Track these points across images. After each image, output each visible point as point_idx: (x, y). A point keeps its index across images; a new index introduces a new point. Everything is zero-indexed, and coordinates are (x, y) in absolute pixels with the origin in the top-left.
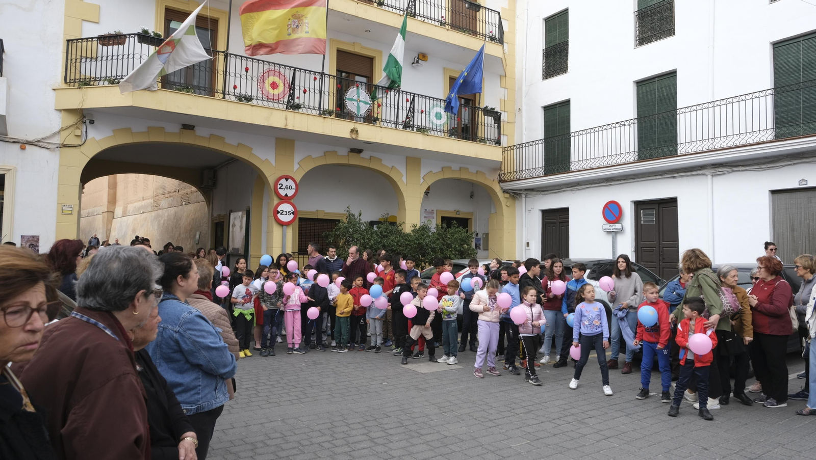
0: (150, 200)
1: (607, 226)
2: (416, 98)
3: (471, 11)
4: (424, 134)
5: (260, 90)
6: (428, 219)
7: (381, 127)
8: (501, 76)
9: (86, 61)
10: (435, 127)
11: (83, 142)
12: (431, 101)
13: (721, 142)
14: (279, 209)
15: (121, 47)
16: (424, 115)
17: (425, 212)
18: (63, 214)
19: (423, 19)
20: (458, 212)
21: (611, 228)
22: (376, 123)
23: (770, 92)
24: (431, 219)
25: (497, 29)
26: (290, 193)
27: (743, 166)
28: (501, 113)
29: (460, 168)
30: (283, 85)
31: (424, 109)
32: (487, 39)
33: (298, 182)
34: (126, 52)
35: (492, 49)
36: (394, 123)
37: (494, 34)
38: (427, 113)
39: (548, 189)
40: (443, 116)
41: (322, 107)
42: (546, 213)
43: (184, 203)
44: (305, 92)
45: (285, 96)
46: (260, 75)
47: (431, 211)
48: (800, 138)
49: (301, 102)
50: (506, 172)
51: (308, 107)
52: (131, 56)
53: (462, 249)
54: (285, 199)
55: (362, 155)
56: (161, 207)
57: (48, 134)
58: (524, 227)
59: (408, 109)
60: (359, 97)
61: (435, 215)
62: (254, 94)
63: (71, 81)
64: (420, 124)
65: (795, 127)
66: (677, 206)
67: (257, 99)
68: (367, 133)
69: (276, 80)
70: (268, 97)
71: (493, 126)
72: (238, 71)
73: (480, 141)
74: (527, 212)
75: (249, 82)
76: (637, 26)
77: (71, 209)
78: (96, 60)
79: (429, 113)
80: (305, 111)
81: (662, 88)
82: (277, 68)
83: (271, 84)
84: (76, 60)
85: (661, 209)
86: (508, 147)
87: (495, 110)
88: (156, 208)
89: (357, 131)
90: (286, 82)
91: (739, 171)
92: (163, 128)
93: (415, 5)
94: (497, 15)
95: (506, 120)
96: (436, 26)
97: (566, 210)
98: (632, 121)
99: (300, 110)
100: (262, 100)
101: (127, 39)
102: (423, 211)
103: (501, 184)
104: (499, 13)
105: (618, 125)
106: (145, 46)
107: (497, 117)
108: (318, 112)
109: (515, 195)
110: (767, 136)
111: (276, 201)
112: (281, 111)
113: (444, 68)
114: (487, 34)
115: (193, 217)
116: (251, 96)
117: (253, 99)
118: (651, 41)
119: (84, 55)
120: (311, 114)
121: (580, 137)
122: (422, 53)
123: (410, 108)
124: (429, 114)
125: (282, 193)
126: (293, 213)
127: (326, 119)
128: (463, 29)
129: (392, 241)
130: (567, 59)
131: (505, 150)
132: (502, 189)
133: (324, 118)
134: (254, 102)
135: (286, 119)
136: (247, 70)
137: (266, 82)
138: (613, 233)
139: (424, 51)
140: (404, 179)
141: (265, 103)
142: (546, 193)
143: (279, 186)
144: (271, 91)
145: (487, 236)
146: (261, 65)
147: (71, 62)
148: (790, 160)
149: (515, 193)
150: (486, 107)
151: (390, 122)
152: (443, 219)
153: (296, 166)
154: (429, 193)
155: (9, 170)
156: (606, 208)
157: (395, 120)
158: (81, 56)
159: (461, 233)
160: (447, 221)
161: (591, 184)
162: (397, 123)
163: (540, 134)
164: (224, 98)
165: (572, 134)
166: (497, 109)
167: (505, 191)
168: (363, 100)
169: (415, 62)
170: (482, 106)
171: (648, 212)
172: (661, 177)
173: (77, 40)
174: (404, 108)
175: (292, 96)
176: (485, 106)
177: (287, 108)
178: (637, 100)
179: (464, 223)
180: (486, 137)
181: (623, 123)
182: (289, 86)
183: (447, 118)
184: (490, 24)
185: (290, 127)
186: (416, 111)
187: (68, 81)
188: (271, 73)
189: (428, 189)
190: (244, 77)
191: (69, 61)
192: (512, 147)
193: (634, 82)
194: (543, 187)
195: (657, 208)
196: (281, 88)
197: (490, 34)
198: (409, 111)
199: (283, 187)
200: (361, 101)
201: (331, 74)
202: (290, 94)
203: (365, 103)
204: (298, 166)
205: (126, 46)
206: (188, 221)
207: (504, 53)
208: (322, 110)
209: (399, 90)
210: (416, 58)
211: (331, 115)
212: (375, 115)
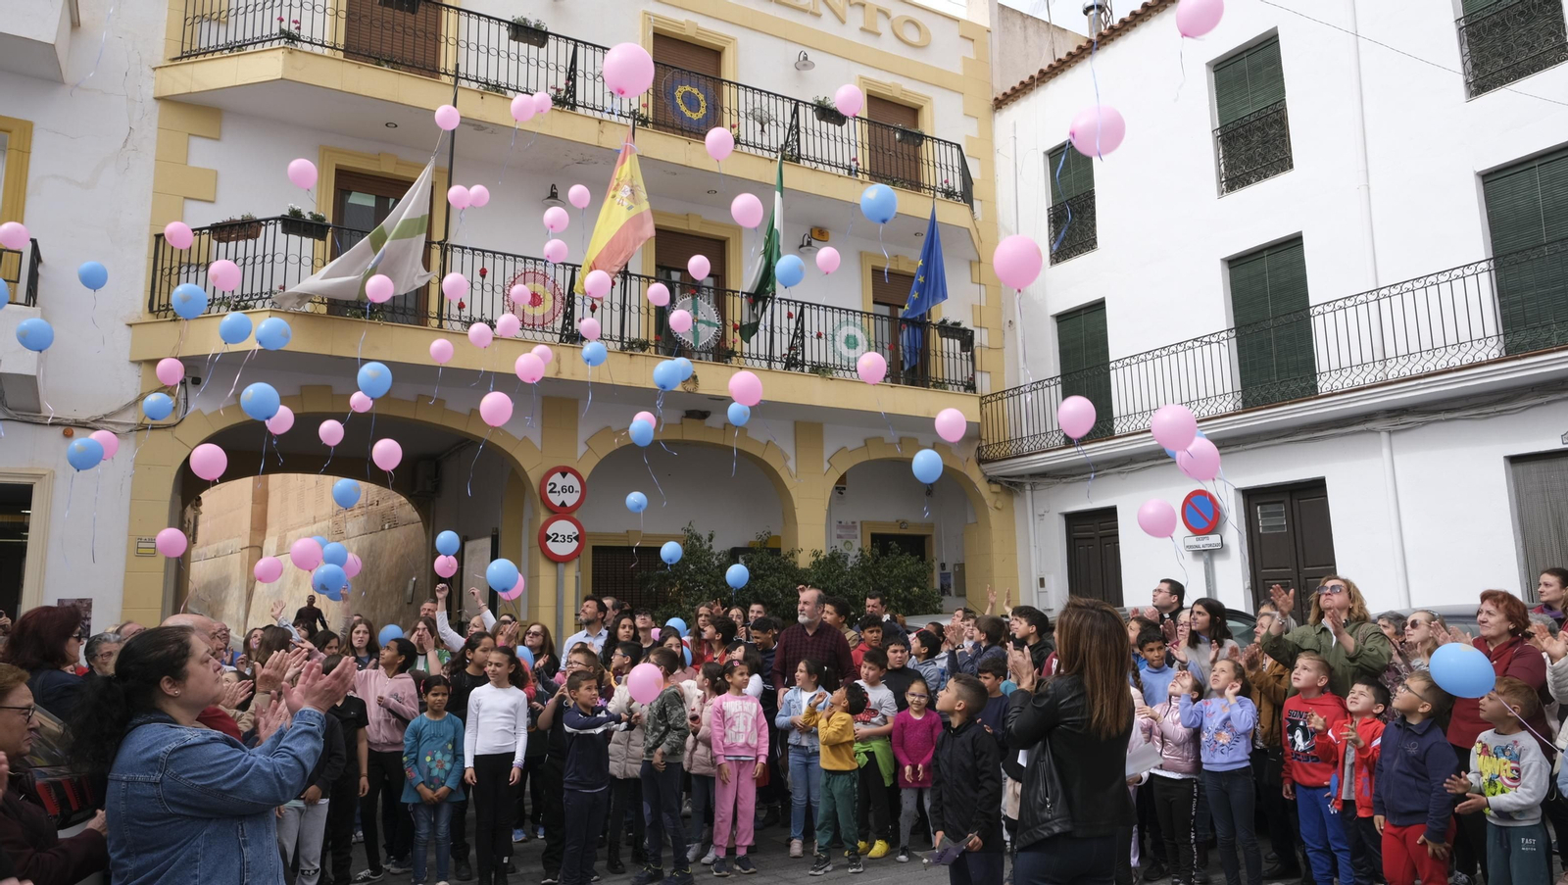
0: (326, 522)
1: (1193, 541)
2: (807, 311)
3: (905, 146)
4: (824, 377)
5: (508, 308)
6: (844, 540)
7: (741, 368)
8: (971, 262)
9: (188, 272)
10: (845, 363)
11: (179, 420)
12: (837, 315)
13: (1398, 367)
14: (550, 532)
15: (251, 242)
16: (823, 341)
17: (838, 527)
18: (139, 555)
19: (814, 165)
20: (903, 524)
21: (1201, 543)
22: (731, 360)
23: (1484, 265)
24: (851, 540)
25: (957, 176)
26: (571, 499)
27: (1447, 411)
28: (973, 332)
29: (900, 438)
30: (552, 298)
31: (822, 330)
32: (938, 195)
33: (585, 479)
34: (260, 252)
35: (951, 214)
36: (766, 359)
37: (951, 184)
38: (830, 337)
39: (1073, 473)
40: (860, 342)
41: (626, 335)
42: (1073, 520)
43: (387, 526)
44: (593, 308)
45: (557, 318)
46: (508, 283)
47: (850, 524)
48: (1553, 352)
50: (991, 442)
52: (268, 258)
53: (909, 596)
54: (562, 512)
55: (708, 422)
56: (345, 535)
57: (115, 407)
58: (1032, 549)
59: (792, 332)
60: (696, 313)
61: (858, 532)
62: (497, 317)
63: (161, 308)
64: (816, 359)
65: (1540, 330)
66: (1326, 496)
68: (714, 380)
69: (539, 289)
70: (523, 320)
71: (958, 356)
73: (934, 386)
74: (1037, 518)
75: (488, 296)
76: (1221, 156)
77: (153, 544)
78: (207, 269)
79: (833, 336)
81: (1278, 269)
82: (540, 268)
84: (171, 269)
85: (1295, 502)
86: (993, 395)
87: (962, 326)
88: (338, 537)
89: (696, 378)
90: (557, 292)
91: (1442, 421)
92: (329, 387)
93: (798, 141)
94: (955, 150)
95: (985, 342)
96: (840, 176)
97: (1111, 513)
98: (1224, 335)
99: (585, 343)
101: (263, 228)
102: (835, 523)
103: (983, 467)
104: (959, 147)
105: (1197, 344)
106: (294, 239)
107: (966, 338)
108: (619, 345)
109: (1012, 486)
110: (1486, 350)
111: (544, 516)
112: (550, 347)
113: (861, 253)
114: (939, 186)
115: (402, 551)
116: (492, 321)
118: (1249, 183)
119: (185, 260)
121: (1127, 369)
122: (816, 227)
123: (797, 328)
124: (834, 339)
125: (556, 499)
126: (576, 538)
127: (634, 358)
128: (891, 179)
129: (773, 585)
130: (1094, 225)
131: (984, 400)
132: (985, 475)
133: (631, 355)
135: (558, 361)
136: (483, 273)
138: (1206, 555)
139: (820, 223)
140: (791, 464)
141: (519, 333)
142: (1070, 480)
143: (549, 488)
144: (529, 310)
145: (961, 567)
146: (510, 264)
147: (162, 275)
148: (1540, 396)
149: (1011, 483)
150: (944, 321)
151: (758, 358)
152: (875, 537)
153: (582, 449)
154: (844, 489)
155: (40, 477)
156: (1188, 506)
157: (768, 354)
158: (180, 262)
159: (908, 563)
160: (881, 542)
161: (1157, 459)
163: (1052, 369)
164: (440, 326)
165: (1112, 365)
166: (967, 324)
167: (991, 480)
168: (705, 318)
169: (805, 244)
170: (936, 319)
171: (1270, 509)
172: (1289, 439)
174: (785, 331)
175: (569, 317)
176: (941, 319)
177: (561, 341)
178: (1232, 294)
179: (916, 545)
180: (946, 377)
181: (1206, 339)
182: (564, 299)
183: (869, 345)
184: (944, 167)
185: (565, 375)
186: (807, 334)
187: (155, 308)
188: (530, 276)
189: (842, 479)
190: (478, 286)
191: (159, 273)
192: (999, 395)
193: (1223, 260)
194: (1063, 470)
195: (1287, 500)
196: (548, 304)
197: (945, 186)
198: (795, 335)
199: (558, 488)
200: (702, 322)
201: (645, 274)
202: (565, 313)
203: (709, 324)
204: (586, 448)
205: (260, 240)
206: (394, 560)
207: (974, 220)
208: (627, 340)
209: (773, 298)
210: (806, 237)
211: (644, 350)
212: (730, 345)
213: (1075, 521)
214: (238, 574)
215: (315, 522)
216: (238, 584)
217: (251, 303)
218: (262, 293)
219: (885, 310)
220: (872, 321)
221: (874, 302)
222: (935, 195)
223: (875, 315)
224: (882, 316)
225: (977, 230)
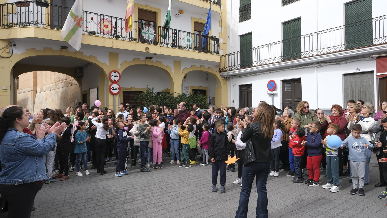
0: (53, 84)
1: (269, 92)
2: (177, 32)
4: (182, 49)
5: (99, 29)
6: (186, 91)
7: (160, 46)
8: (219, 21)
9: (10, 15)
10: (187, 46)
11: (10, 56)
12: (185, 33)
13: (320, 51)
14: (112, 87)
15: (27, 7)
16: (181, 40)
17: (184, 87)
18: (2, 91)
20: (200, 87)
21: (271, 93)
22: (158, 44)
23: (343, 27)
24: (188, 91)
26: (117, 79)
27: (331, 63)
28: (219, 39)
29: (200, 66)
30: (111, 26)
31: (181, 37)
32: (212, 3)
33: (120, 74)
34: (30, 10)
35: (215, 8)
36: (167, 44)
38: (183, 39)
39: (242, 75)
40: (191, 41)
41: (131, 37)
42: (241, 87)
43: (69, 85)
44: (122, 29)
45: (112, 32)
46: (99, 22)
47: (187, 87)
48: (356, 49)
49: (120, 34)
50: (222, 67)
51: (123, 37)
52: (33, 12)
53: (202, 105)
54: (114, 82)
55: (152, 60)
56: (58, 87)
58: (231, 93)
59: (174, 37)
60: (149, 32)
61: (189, 89)
62: (96, 31)
63: (3, 25)
64: (179, 45)
65: (354, 44)
66: (301, 82)
67: (98, 33)
68: (154, 49)
69: (107, 24)
70: (103, 32)
71: (215, 45)
72: (88, 19)
73: (209, 53)
74: (233, 86)
75: (94, 25)
77: (6, 89)
78: (15, 15)
80: (122, 39)
81: (294, 26)
82: (107, 18)
83: (105, 26)
84: (5, 14)
85: (294, 84)
86: (223, 55)
87: (217, 38)
88: (56, 88)
89: (149, 48)
90: (112, 25)
91: (329, 65)
92: (52, 48)
95: (222, 42)
97: (250, 85)
98: (280, 42)
99: (120, 39)
100: (101, 34)
101: (30, 4)
102: (183, 87)
103: (220, 73)
105: (274, 44)
106: (39, 7)
107: (217, 41)
108: (129, 39)
109: (227, 78)
110: (341, 48)
111: (110, 83)
112: (110, 39)
113: (192, 17)
114: (212, 0)
115: (74, 92)
116: (95, 32)
117: (96, 33)
118: (289, 3)
119: (9, 11)
120: (125, 40)
121: (256, 50)
122: (180, 10)
123: (175, 37)
124: (184, 40)
125: (113, 79)
126: (118, 89)
127: (133, 43)
129: (168, 101)
130: (251, 13)
131: (221, 57)
132: (221, 75)
133: (132, 42)
134: (97, 35)
135: (113, 43)
136: (92, 19)
137: (102, 25)
138: (272, 96)
139: (182, 9)
140: (173, 71)
141: (102, 35)
142: (241, 77)
143: (111, 76)
144: (105, 29)
145: (214, 98)
146: (99, 17)
147: (2, 16)
148: (352, 60)
149: (227, 77)
150: (212, 36)
151: (165, 44)
152: (193, 90)
153: (119, 66)
156: (269, 84)
157: (167, 43)
158: (7, 12)
159: (201, 96)
160: (195, 91)
161: (262, 72)
162: (168, 44)
163: (238, 49)
165: (253, 49)
166: (218, 37)
167: (222, 77)
168: (151, 33)
169: (177, 14)
170: (210, 35)
171: (288, 85)
172: (294, 68)
173: (5, 4)
174: (172, 37)
175: (115, 31)
176: (211, 36)
177: (113, 38)
178: (283, 32)
179: (203, 92)
180: (212, 50)
181: (276, 43)
182: (114, 26)
183: (193, 41)
185: (115, 47)
186: (177, 38)
187: (1, 25)
188: (105, 20)
189: (186, 75)
190: (91, 22)
192: (225, 55)
193: (281, 23)
194: (240, 74)
195: (292, 83)
196: (110, 28)
198: (174, 38)
199: (113, 76)
200: (150, 34)
201: (135, 21)
202: (114, 30)
203: (152, 34)
204: (120, 66)
205: (30, 7)
206: (72, 94)
207: (221, 10)
208: (131, 38)
209: (169, 28)
210: (178, 13)
211: (135, 41)
212: (157, 40)
213: (242, 87)
214: (30, 97)
215: (50, 84)
216: (30, 100)
217: (28, 24)
218: (31, 22)
219: (197, 33)
220: (194, 35)
221: (195, 31)
222: (211, 3)
223: (195, 34)
224: (196, 34)
225: (221, 13)
